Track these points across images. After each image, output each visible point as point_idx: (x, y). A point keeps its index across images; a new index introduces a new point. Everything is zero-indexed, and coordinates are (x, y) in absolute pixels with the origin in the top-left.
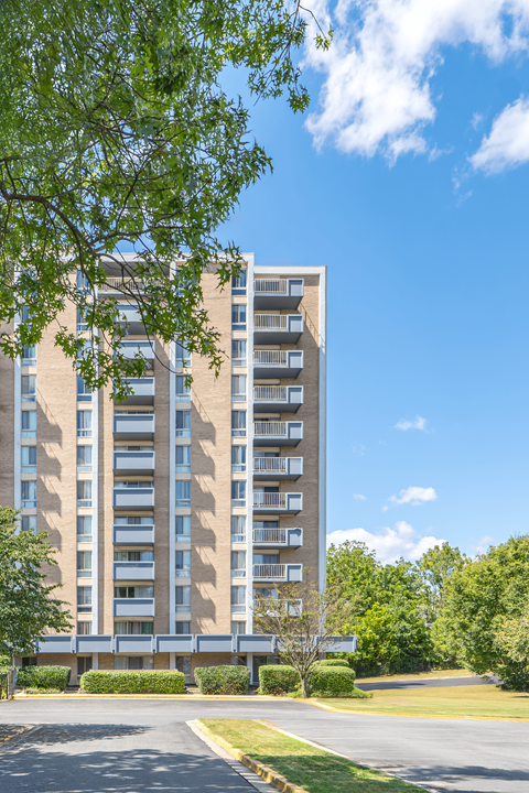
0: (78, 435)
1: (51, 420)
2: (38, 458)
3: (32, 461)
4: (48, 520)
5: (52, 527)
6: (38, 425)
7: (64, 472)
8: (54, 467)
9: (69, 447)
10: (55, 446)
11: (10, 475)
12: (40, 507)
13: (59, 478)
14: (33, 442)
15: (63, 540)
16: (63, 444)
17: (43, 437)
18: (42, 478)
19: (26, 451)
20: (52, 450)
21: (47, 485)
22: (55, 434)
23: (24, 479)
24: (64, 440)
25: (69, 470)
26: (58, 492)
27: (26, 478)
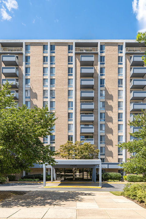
0: (118, 98)
1: (110, 93)
2: (106, 106)
3: (104, 106)
4: (109, 125)
5: (110, 127)
6: (105, 95)
7: (114, 110)
8: (111, 108)
9: (115, 102)
10: (111, 101)
11: (97, 111)
12: (106, 121)
13: (112, 112)
14: (104, 100)
15: (114, 132)
16: (114, 101)
17: (107, 99)
18: (107, 112)
19: (101, 103)
20: (110, 103)
21: (108, 114)
22: (111, 97)
23: (101, 112)
24: (114, 100)
25: (115, 109)
26: (112, 116)
27: (102, 112)
